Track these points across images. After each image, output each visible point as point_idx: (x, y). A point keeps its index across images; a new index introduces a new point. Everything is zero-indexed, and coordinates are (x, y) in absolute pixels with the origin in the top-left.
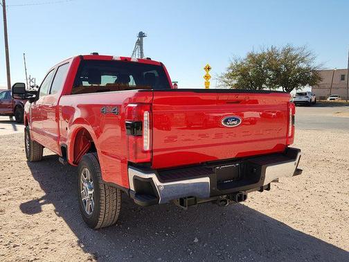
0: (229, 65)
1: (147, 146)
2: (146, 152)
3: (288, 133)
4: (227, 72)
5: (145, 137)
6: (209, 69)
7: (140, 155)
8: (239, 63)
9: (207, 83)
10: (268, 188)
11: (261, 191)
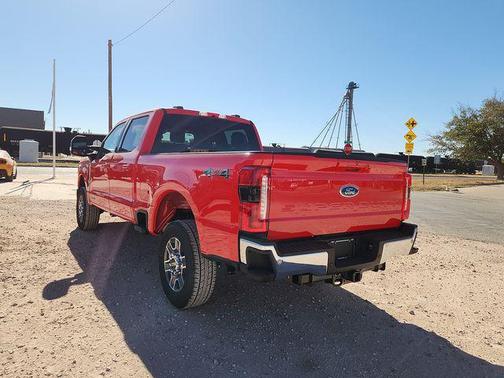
0: (451, 118)
1: (263, 214)
2: (262, 221)
3: (403, 206)
4: (448, 130)
5: (262, 204)
6: (413, 124)
7: (256, 224)
8: (468, 115)
9: (410, 147)
10: (383, 267)
11: (376, 270)
